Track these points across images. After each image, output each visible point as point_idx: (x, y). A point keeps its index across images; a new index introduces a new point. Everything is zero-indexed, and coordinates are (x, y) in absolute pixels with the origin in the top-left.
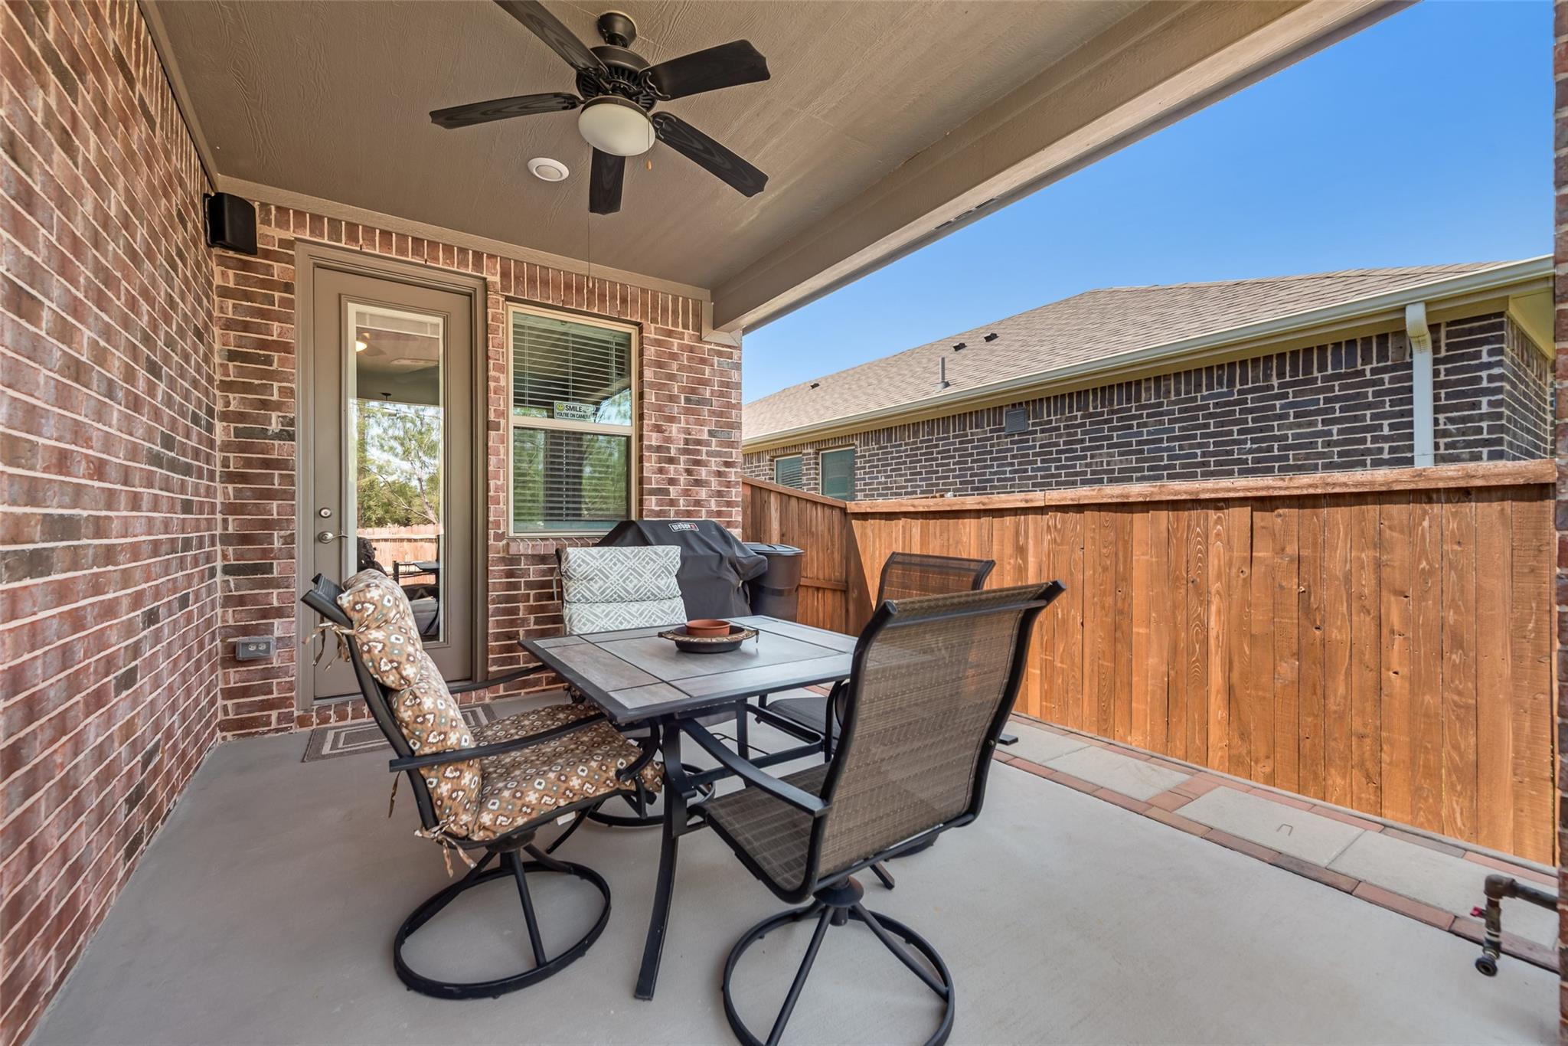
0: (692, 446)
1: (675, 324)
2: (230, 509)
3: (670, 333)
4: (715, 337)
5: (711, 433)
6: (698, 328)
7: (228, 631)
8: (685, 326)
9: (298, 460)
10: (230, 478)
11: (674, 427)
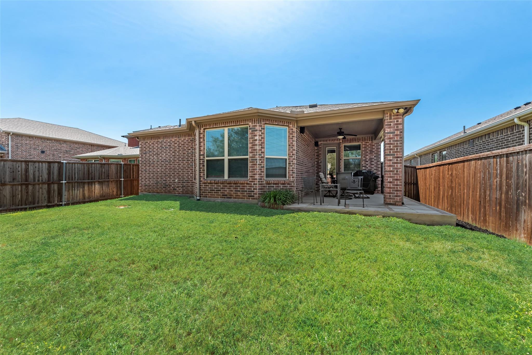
0: (371, 159)
1: (368, 141)
2: (317, 170)
3: (367, 143)
4: (375, 142)
5: (374, 157)
6: (372, 140)
7: (316, 182)
8: (370, 141)
9: (322, 165)
10: (316, 167)
11: (368, 156)
